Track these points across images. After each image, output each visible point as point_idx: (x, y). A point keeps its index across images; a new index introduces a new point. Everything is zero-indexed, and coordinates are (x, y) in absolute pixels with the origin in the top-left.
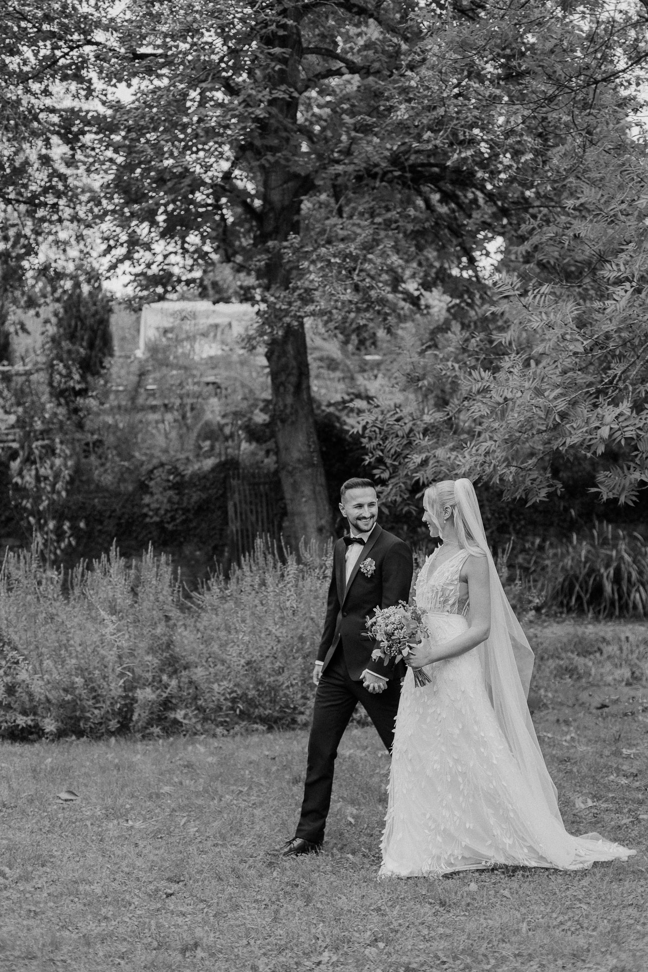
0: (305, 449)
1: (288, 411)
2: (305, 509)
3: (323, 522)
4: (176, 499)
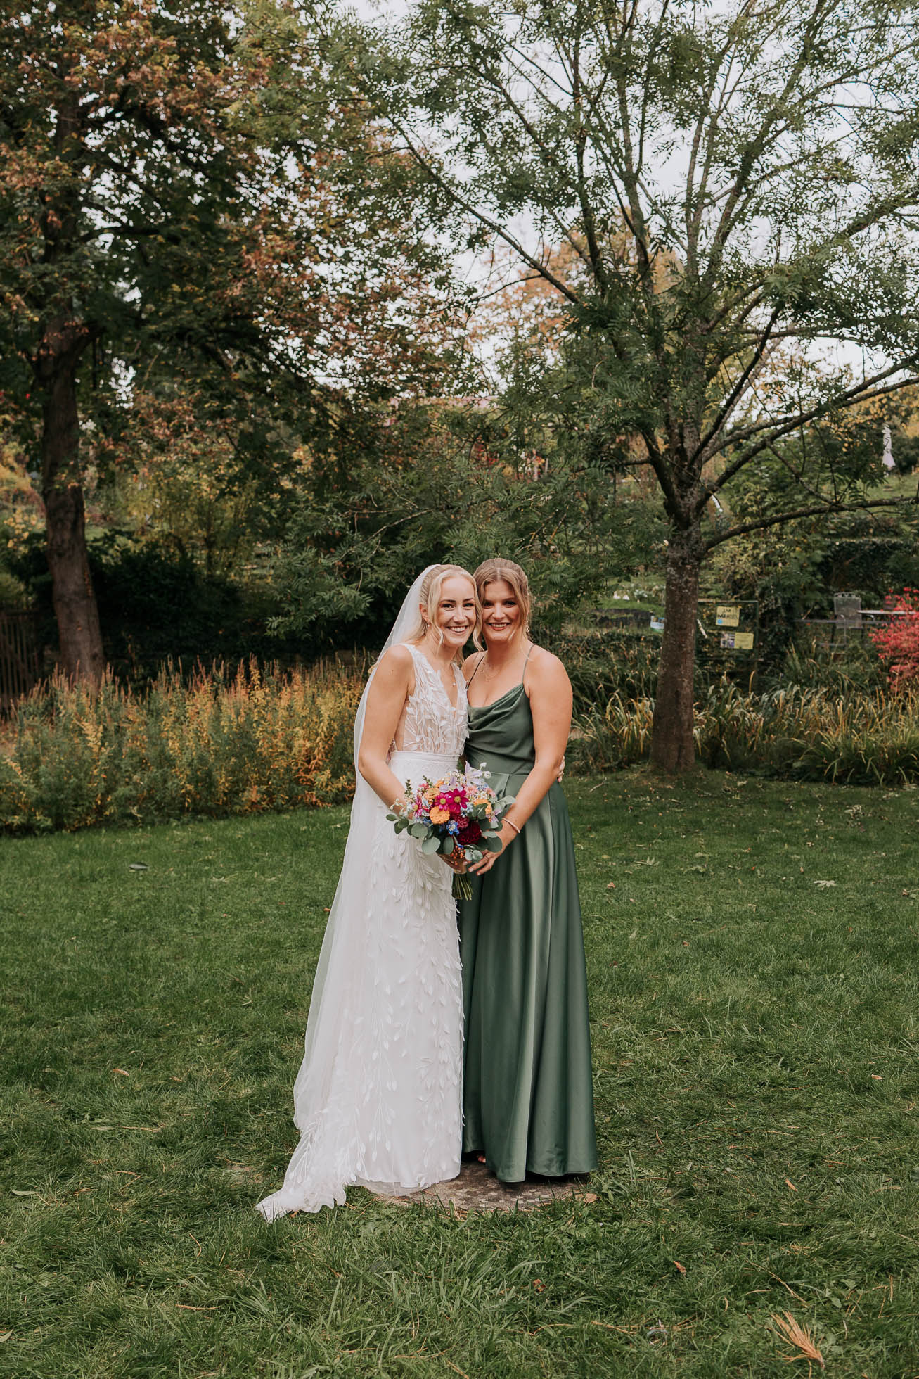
0: (80, 582)
1: (66, 546)
2: (79, 638)
3: (96, 650)
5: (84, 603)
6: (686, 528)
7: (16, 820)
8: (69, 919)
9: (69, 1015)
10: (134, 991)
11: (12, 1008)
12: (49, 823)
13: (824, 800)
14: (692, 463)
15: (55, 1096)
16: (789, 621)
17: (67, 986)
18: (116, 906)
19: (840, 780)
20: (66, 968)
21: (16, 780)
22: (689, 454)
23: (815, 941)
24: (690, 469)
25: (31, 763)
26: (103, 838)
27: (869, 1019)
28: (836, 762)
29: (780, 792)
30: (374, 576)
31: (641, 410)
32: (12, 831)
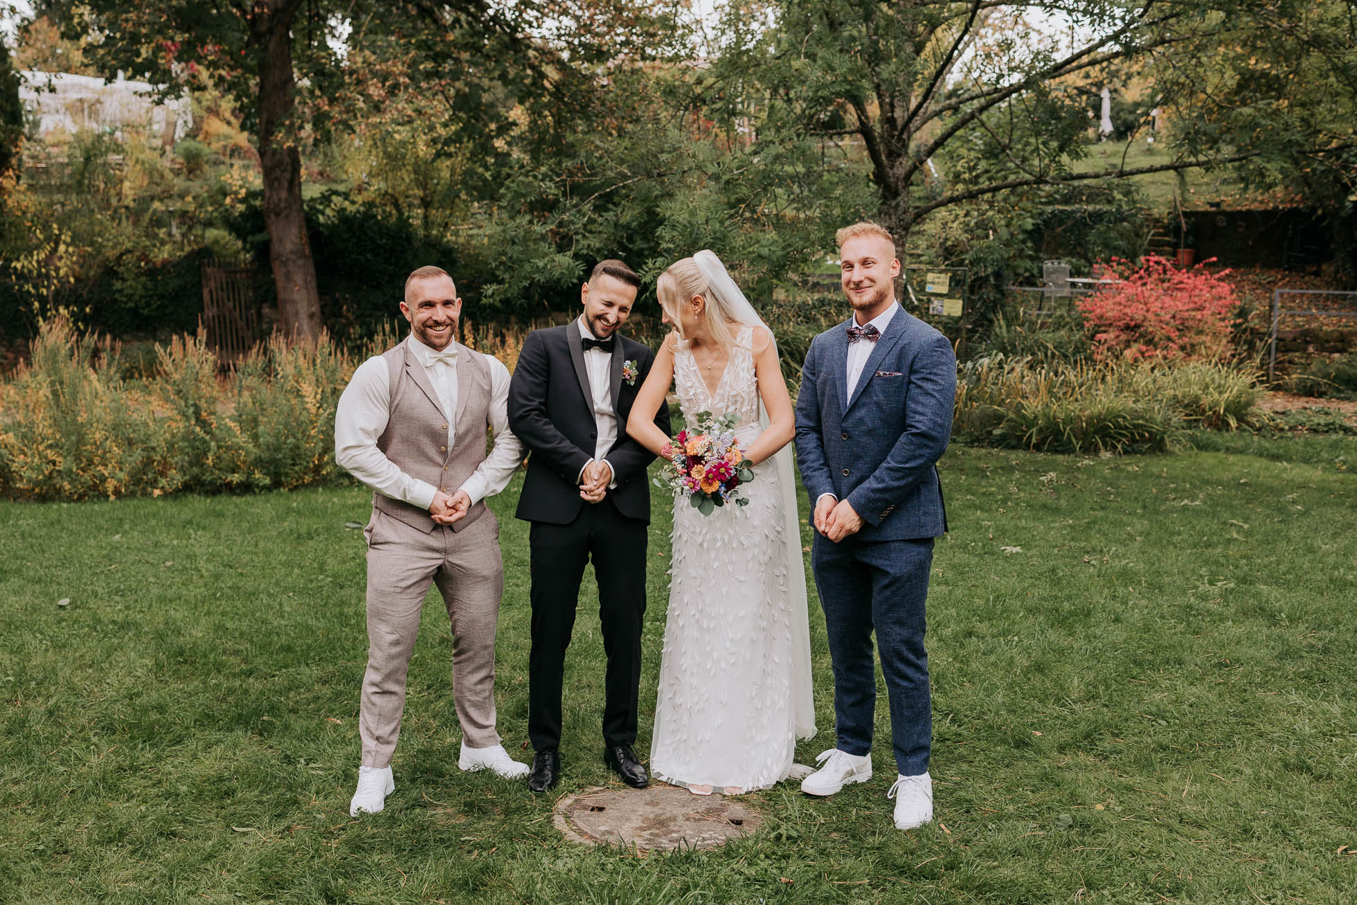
0: (297, 241)
1: (283, 205)
2: (296, 297)
3: (314, 309)
4: (150, 285)
5: (301, 262)
6: (895, 198)
7: (236, 478)
8: (287, 575)
9: (286, 667)
10: (347, 645)
11: (232, 659)
12: (267, 481)
13: (1021, 467)
14: (901, 133)
15: (272, 742)
16: (998, 288)
17: (284, 640)
18: (332, 564)
19: (1038, 448)
20: (283, 622)
21: (235, 440)
22: (900, 123)
23: (994, 606)
24: (900, 139)
25: (250, 423)
26: (320, 497)
27: (1036, 679)
28: (1034, 430)
29: (979, 458)
30: (586, 242)
31: (850, 83)
32: (231, 489)
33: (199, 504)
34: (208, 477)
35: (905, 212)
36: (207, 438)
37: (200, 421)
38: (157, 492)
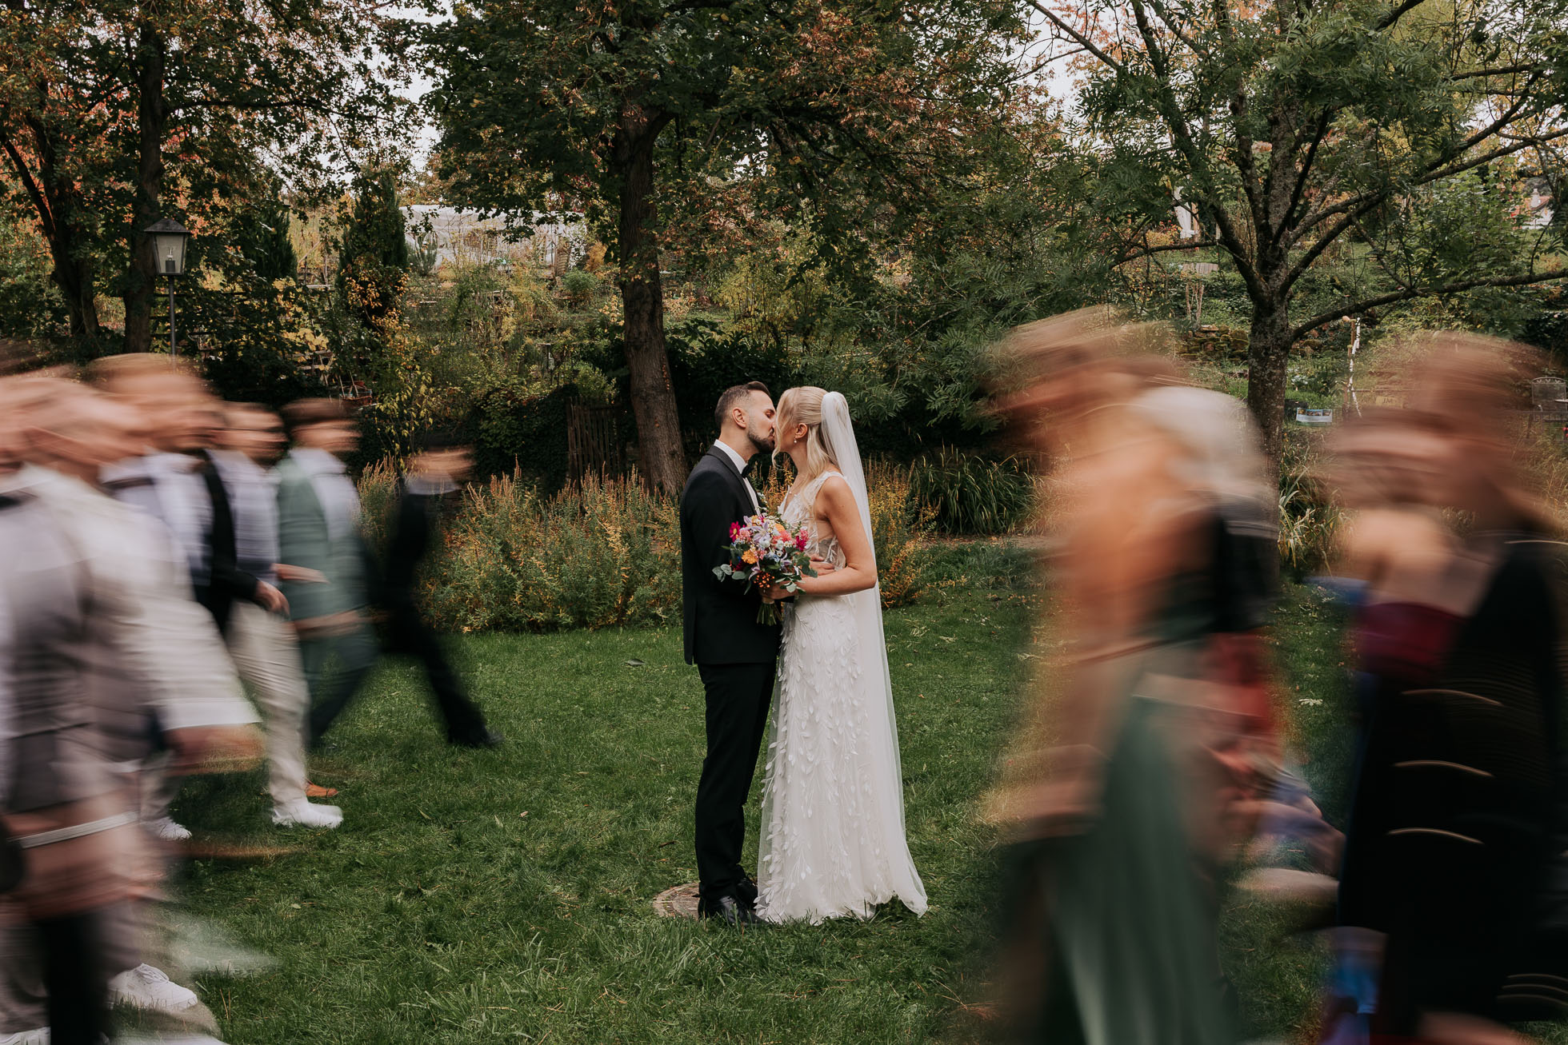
0: (658, 375)
1: (642, 339)
2: (658, 435)
3: (675, 447)
4: (515, 424)
5: (661, 398)
6: (1270, 314)
7: (540, 616)
12: (571, 620)
14: (1276, 241)
18: (593, 696)
21: (541, 578)
22: (1274, 231)
24: (1275, 248)
25: (555, 563)
26: (618, 638)
32: (535, 627)
33: (500, 640)
34: (514, 616)
35: (1283, 330)
36: (515, 576)
37: (510, 560)
38: (466, 629)
